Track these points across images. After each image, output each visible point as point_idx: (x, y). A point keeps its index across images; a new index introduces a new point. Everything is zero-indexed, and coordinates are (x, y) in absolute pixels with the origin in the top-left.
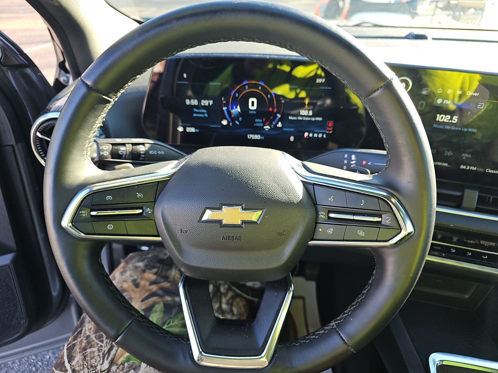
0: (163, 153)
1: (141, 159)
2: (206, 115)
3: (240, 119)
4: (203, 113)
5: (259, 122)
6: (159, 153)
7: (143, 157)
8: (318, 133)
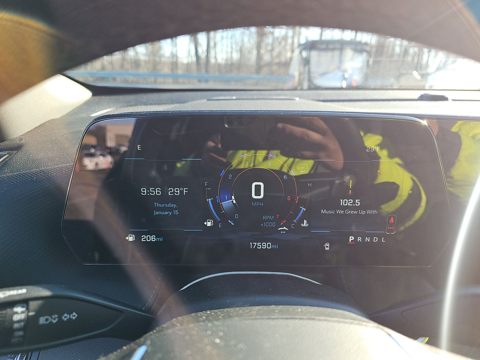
0: (74, 316)
1: (14, 340)
2: (176, 212)
3: (236, 216)
4: (171, 209)
5: (269, 220)
6: (66, 317)
7: (20, 336)
8: (372, 236)
